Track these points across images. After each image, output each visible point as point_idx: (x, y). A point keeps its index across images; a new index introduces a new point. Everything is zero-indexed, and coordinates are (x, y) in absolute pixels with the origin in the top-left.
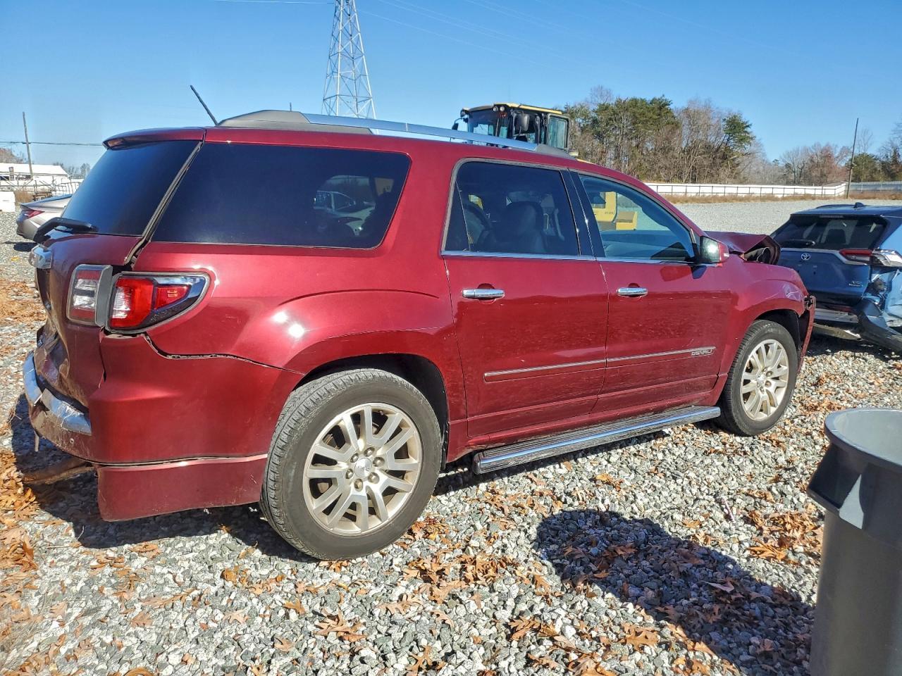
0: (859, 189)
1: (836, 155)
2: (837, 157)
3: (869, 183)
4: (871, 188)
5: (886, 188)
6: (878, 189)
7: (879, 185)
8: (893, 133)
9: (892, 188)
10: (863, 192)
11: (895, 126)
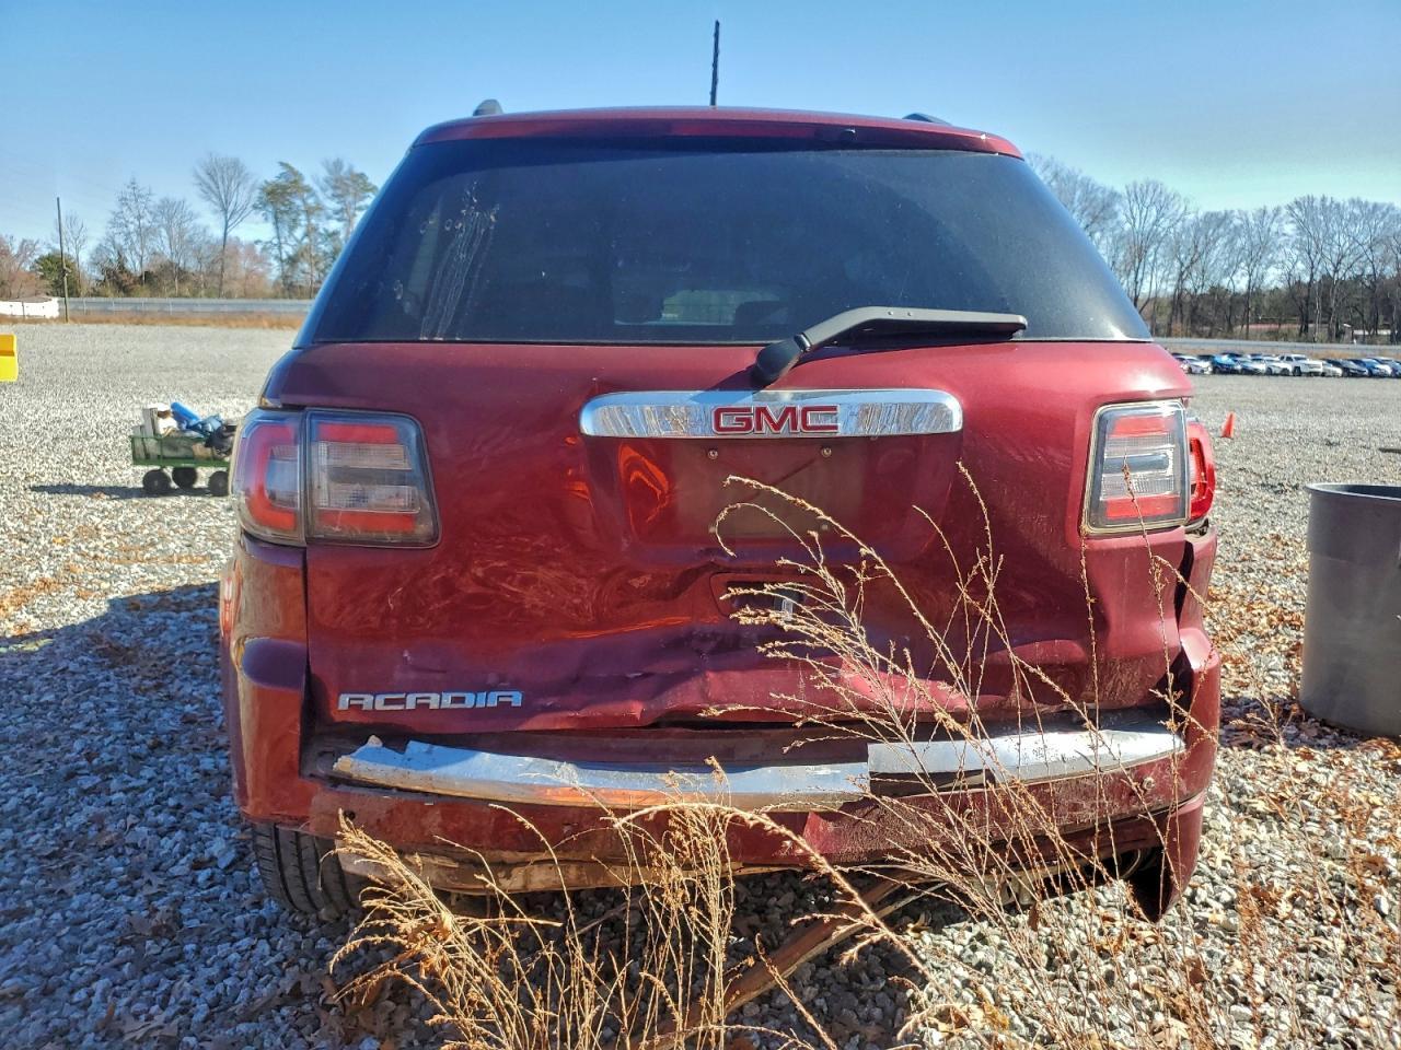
0: (80, 308)
1: (15, 252)
2: (18, 256)
3: (94, 299)
4: (99, 308)
5: (121, 308)
6: (110, 308)
7: (110, 303)
8: (110, 225)
9: (129, 308)
10: (88, 312)
11: (113, 217)
